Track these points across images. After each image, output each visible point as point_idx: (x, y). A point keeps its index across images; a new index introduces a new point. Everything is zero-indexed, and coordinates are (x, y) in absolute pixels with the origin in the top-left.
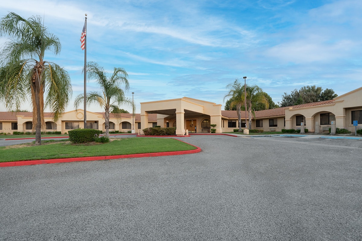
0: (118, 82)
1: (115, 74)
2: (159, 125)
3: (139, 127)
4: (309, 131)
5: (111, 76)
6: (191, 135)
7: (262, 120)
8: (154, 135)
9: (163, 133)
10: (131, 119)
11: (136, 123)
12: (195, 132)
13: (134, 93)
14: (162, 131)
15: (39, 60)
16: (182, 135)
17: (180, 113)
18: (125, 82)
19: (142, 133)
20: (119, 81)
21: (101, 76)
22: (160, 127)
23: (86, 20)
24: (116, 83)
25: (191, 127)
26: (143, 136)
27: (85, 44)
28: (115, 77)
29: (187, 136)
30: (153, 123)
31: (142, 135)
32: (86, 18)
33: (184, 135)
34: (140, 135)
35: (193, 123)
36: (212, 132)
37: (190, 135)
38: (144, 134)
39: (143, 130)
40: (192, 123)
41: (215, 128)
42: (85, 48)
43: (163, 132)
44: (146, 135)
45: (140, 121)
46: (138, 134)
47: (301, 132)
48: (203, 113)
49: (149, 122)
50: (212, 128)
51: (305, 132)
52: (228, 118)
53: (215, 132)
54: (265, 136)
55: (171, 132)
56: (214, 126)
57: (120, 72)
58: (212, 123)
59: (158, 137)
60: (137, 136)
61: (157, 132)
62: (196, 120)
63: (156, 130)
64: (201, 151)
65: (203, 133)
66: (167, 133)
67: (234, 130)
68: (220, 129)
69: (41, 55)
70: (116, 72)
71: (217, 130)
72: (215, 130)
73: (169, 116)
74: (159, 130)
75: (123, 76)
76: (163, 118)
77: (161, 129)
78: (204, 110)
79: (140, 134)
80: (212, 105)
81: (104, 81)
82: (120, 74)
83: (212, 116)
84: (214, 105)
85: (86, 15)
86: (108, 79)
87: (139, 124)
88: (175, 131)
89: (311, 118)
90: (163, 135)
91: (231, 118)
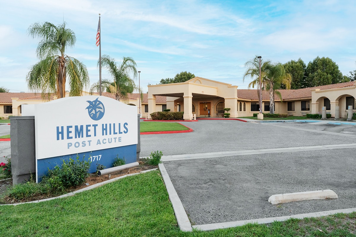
0: (127, 71)
1: (125, 63)
2: (169, 109)
3: (147, 111)
4: (332, 116)
5: (121, 65)
6: (199, 120)
7: (294, 101)
8: (161, 120)
9: (171, 118)
10: (137, 101)
11: (143, 106)
12: (208, 116)
13: (140, 72)
14: (169, 115)
15: (61, 55)
16: (189, 120)
17: (188, 97)
18: (133, 70)
19: (150, 117)
20: (128, 69)
21: (112, 65)
22: (169, 110)
23: (100, 18)
24: (125, 71)
25: (205, 110)
26: (151, 121)
27: (100, 40)
28: (124, 65)
29: (195, 121)
30: (162, 105)
31: (149, 119)
32: (100, 17)
33: (191, 120)
34: (148, 120)
35: (208, 106)
36: (226, 117)
37: (197, 120)
38: (151, 118)
39: (150, 114)
40: (206, 106)
41: (229, 112)
42: (100, 44)
43: (171, 116)
44: (153, 119)
45: (147, 103)
46: (145, 118)
47: (322, 117)
48: (217, 96)
49: (156, 104)
50: (226, 112)
51: (327, 117)
52: (250, 100)
53: (228, 117)
54: (277, 122)
55: (179, 117)
56: (228, 110)
57: (129, 61)
58: (226, 107)
59: (165, 121)
60: (144, 120)
61: (165, 117)
62: (210, 103)
63: (164, 115)
64: (192, 131)
65: (218, 117)
66: (174, 118)
67: (254, 114)
68: (235, 113)
69: (62, 51)
70: (125, 61)
71: (231, 114)
72: (229, 114)
73: (179, 98)
74: (167, 115)
75: (132, 64)
76: (174, 100)
77: (168, 114)
78: (217, 91)
79: (147, 118)
80: (227, 86)
81: (115, 70)
82: (129, 63)
83: (226, 99)
84: (228, 86)
85: (100, 15)
86: (118, 68)
87: (146, 106)
88: (183, 116)
89: (335, 102)
90: (170, 120)
91: (254, 100)
